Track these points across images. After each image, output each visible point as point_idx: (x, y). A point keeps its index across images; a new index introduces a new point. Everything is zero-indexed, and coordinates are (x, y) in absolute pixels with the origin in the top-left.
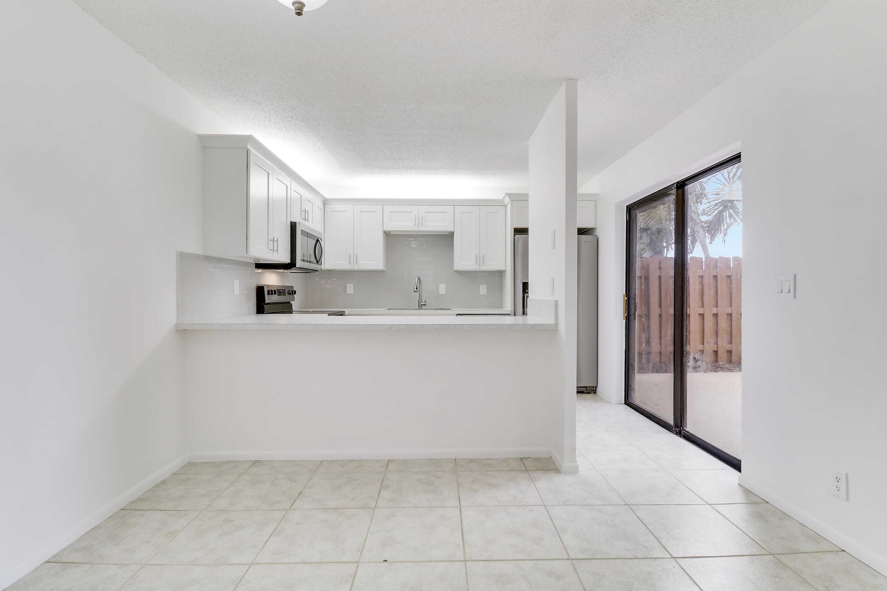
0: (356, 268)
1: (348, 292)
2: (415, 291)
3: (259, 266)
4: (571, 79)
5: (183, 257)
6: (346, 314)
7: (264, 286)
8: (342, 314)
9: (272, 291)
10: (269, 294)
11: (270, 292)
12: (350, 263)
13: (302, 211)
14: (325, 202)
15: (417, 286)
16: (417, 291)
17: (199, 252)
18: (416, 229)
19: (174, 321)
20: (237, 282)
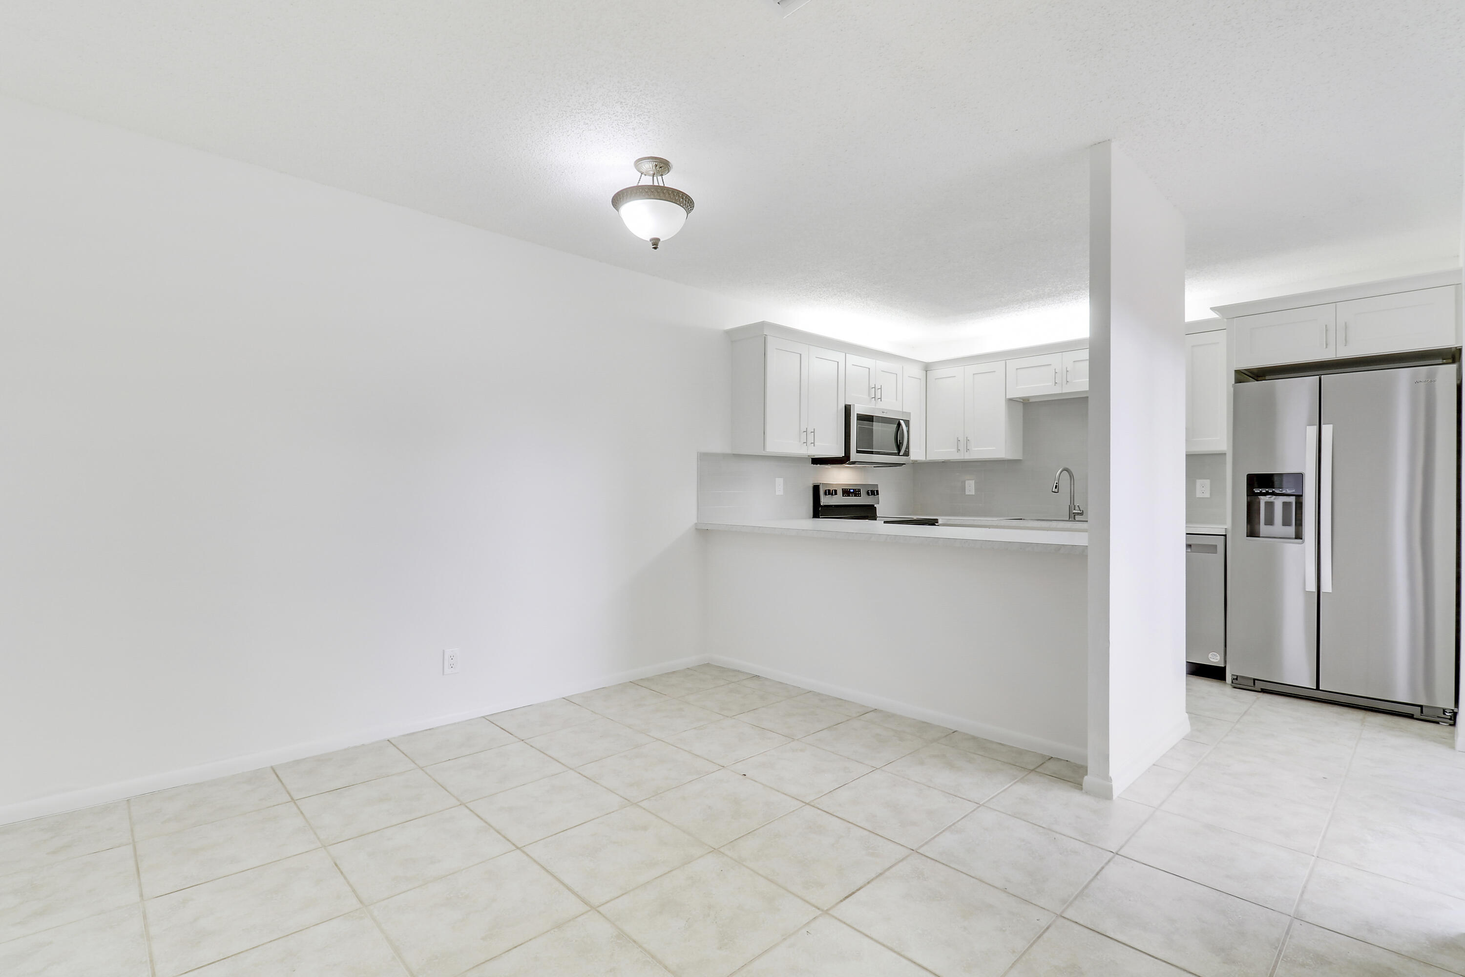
0: (967, 457)
1: (967, 493)
2: (1053, 490)
3: (816, 461)
4: (1099, 143)
5: (704, 457)
6: (940, 523)
7: (819, 486)
8: (933, 523)
9: (829, 490)
10: (826, 494)
11: (829, 493)
12: (958, 450)
13: (870, 388)
14: (927, 368)
15: (1057, 483)
16: (1056, 491)
17: (728, 451)
18: (1057, 390)
19: (693, 520)
20: (780, 481)
